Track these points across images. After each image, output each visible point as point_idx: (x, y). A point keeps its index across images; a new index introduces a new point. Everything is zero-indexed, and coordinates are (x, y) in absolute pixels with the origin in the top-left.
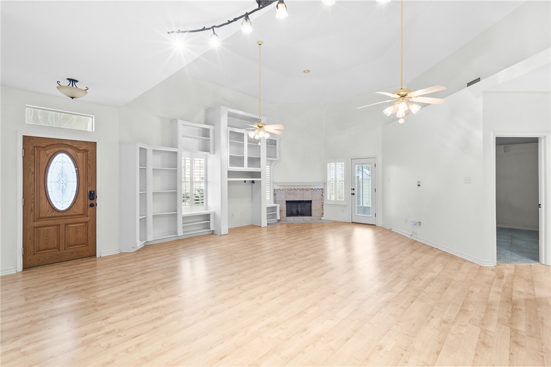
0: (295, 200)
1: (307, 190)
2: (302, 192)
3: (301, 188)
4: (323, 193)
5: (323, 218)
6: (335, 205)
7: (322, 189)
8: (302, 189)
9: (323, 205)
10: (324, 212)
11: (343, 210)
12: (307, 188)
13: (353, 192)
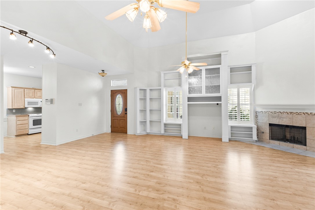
0: (280, 124)
1: (299, 114)
2: (290, 116)
3: (288, 111)
8: (291, 113)
12: (299, 112)
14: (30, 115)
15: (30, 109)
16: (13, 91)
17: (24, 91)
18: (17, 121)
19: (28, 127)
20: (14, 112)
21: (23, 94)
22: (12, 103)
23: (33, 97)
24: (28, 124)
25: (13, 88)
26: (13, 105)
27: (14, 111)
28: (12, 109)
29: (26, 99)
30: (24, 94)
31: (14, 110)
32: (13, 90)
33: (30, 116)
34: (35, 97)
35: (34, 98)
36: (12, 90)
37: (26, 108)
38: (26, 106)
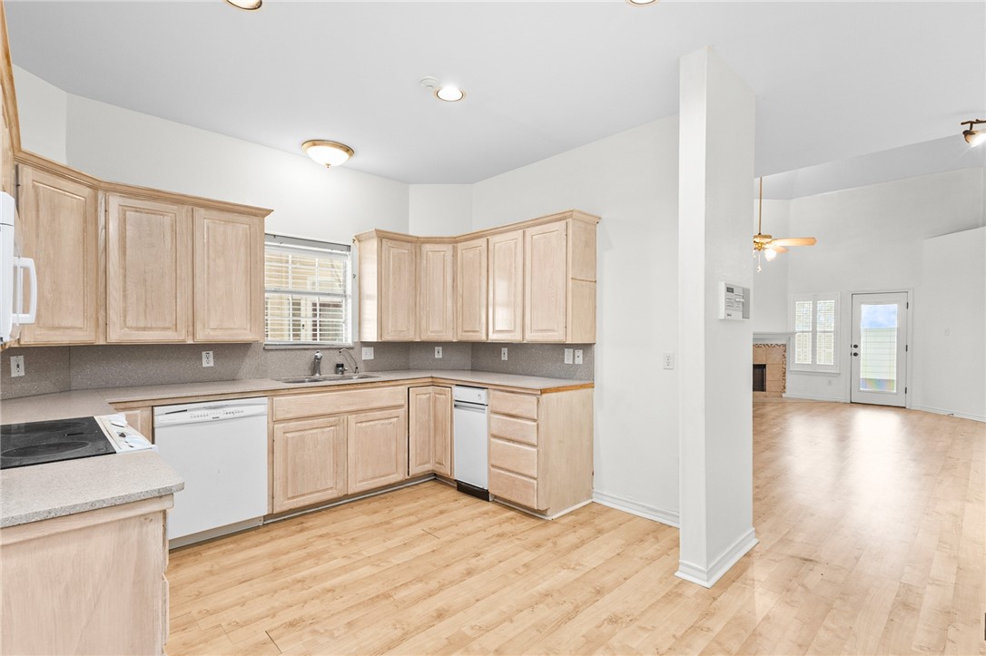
4: (785, 351)
5: (784, 395)
6: (812, 372)
7: (785, 345)
9: (785, 373)
10: (787, 385)
11: (830, 382)
13: (855, 350)
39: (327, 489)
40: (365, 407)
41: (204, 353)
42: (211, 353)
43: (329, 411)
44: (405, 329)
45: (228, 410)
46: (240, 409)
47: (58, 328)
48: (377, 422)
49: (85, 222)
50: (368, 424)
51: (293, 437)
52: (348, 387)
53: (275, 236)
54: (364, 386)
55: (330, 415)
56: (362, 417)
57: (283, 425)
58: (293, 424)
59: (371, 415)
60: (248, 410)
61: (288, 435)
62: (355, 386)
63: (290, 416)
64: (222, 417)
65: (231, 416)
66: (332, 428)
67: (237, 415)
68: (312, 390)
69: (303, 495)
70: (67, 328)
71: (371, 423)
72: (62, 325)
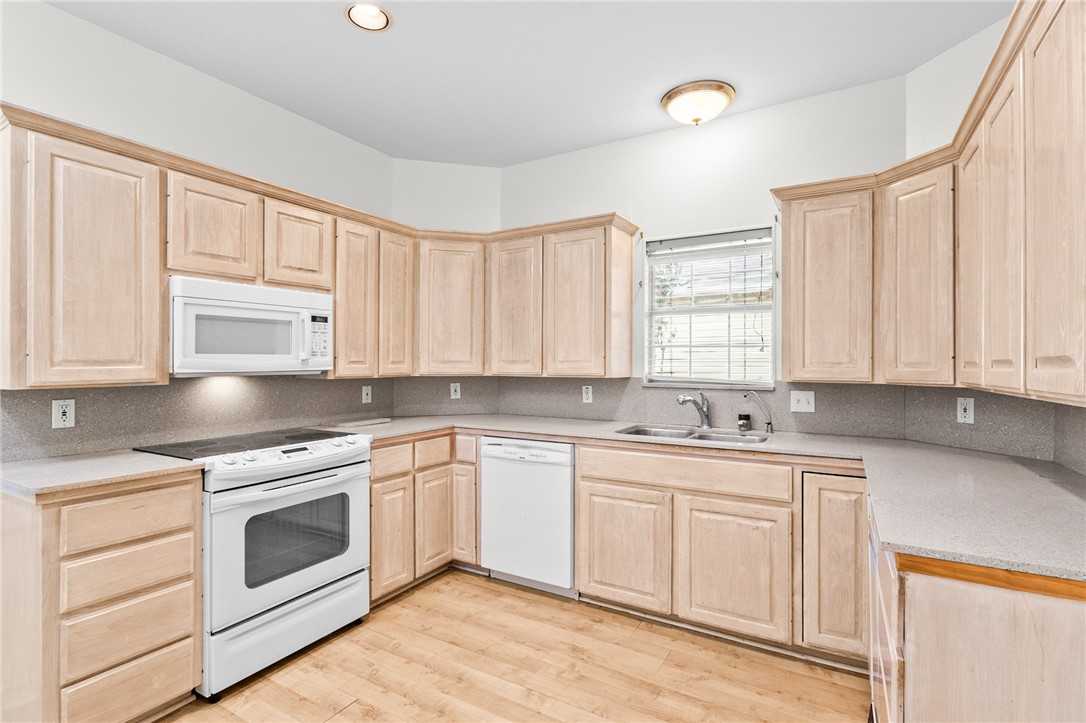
14: (219, 465)
15: (222, 394)
16: (31, 171)
17: (164, 196)
18: (53, 561)
19: (200, 615)
20: (57, 422)
21: (149, 223)
22: (19, 314)
23: (247, 269)
24: (195, 576)
25: (32, 136)
26: (31, 349)
27: (63, 415)
28: (44, 396)
29: (177, 283)
30: (155, 225)
31: (56, 406)
32: (31, 156)
33: (212, 484)
34: (260, 277)
35: (252, 280)
36: (18, 162)
37: (180, 383)
38: (181, 366)
39: (646, 594)
40: (707, 488)
41: (584, 387)
42: (590, 387)
43: (648, 480)
44: (846, 359)
45: (534, 452)
46: (544, 453)
47: (449, 362)
48: (731, 518)
49: (473, 273)
50: (712, 517)
51: (600, 503)
52: (677, 450)
53: (661, 241)
54: (705, 453)
55: (653, 487)
56: (701, 501)
57: (590, 484)
58: (601, 487)
59: (718, 504)
60: (552, 457)
61: (595, 499)
62: (690, 451)
63: (597, 474)
64: (528, 458)
65: (534, 459)
66: (654, 507)
67: (540, 459)
68: (626, 445)
69: (613, 586)
70: (456, 362)
71: (719, 517)
72: (452, 359)
